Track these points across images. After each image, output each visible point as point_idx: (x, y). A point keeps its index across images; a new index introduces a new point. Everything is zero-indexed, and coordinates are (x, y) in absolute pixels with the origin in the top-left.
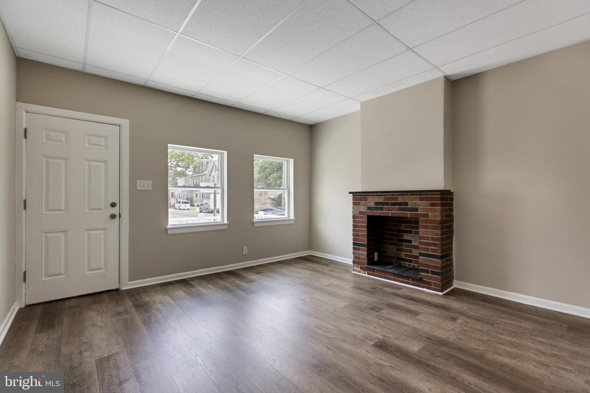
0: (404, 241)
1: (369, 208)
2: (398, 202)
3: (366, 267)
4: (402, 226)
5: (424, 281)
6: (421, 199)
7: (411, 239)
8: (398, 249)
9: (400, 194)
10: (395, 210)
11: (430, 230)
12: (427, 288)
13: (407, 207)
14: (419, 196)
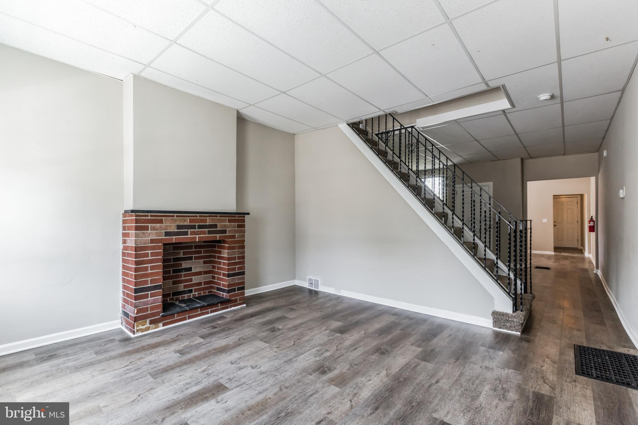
0: (183, 271)
1: (167, 234)
2: (207, 224)
3: (163, 316)
4: (179, 253)
5: (232, 300)
6: (230, 221)
7: (191, 267)
8: (174, 283)
9: (209, 216)
10: (204, 233)
11: (237, 250)
12: (234, 306)
13: (217, 229)
14: (227, 218)
